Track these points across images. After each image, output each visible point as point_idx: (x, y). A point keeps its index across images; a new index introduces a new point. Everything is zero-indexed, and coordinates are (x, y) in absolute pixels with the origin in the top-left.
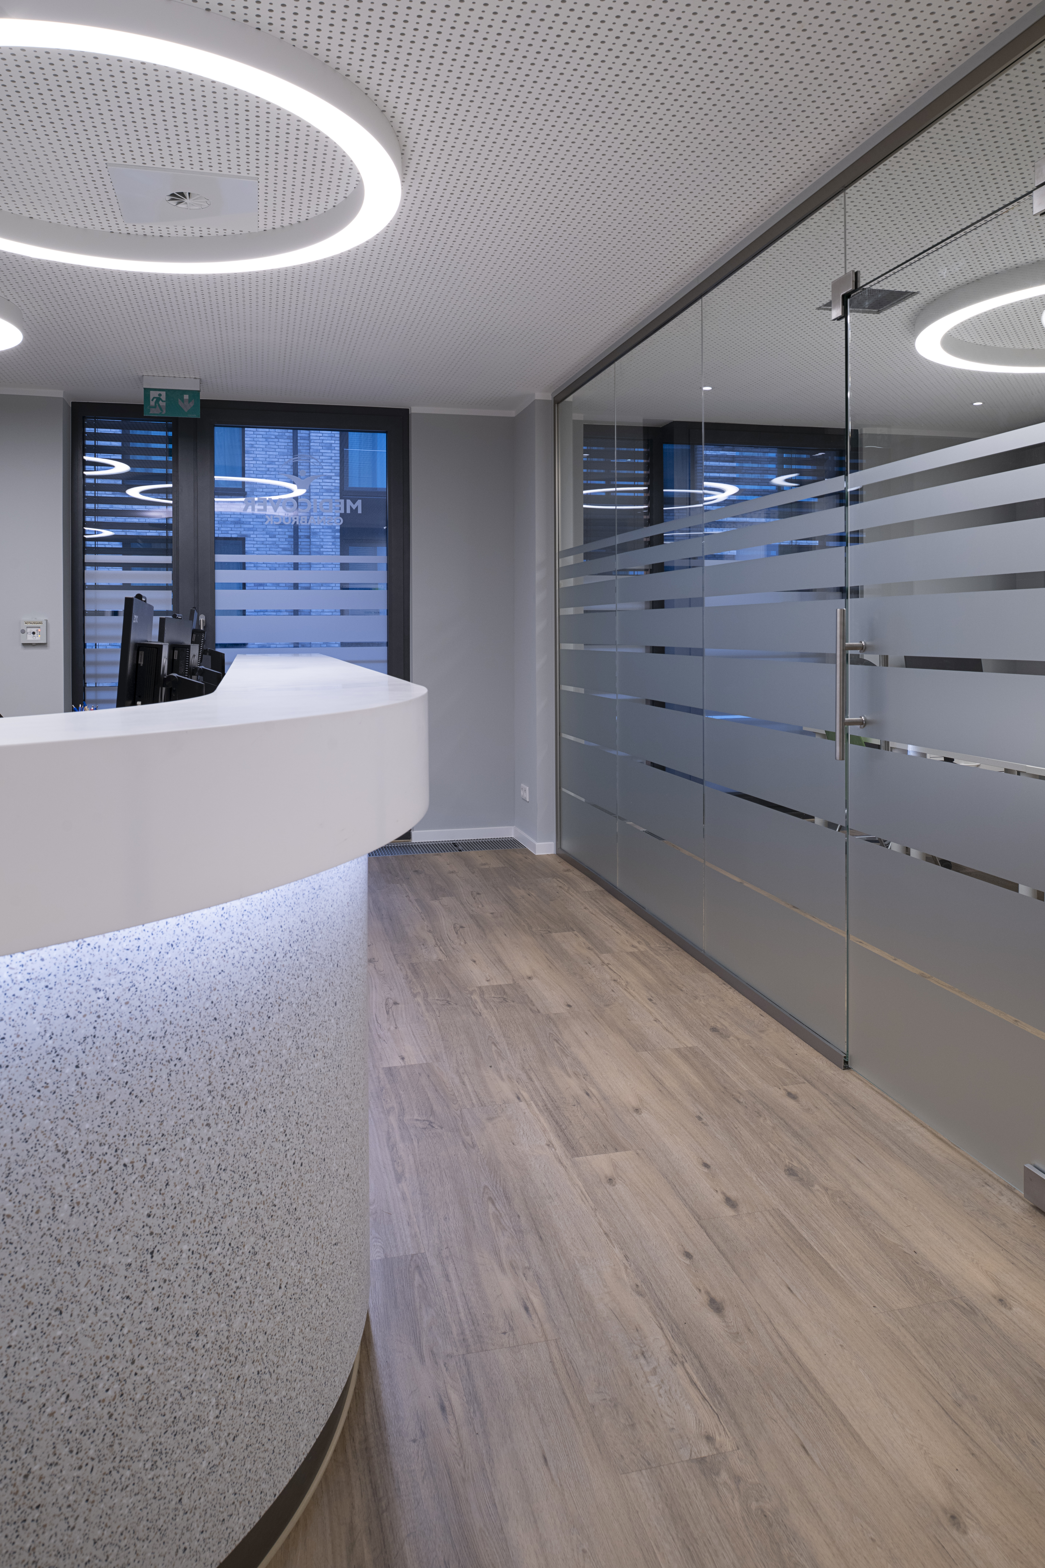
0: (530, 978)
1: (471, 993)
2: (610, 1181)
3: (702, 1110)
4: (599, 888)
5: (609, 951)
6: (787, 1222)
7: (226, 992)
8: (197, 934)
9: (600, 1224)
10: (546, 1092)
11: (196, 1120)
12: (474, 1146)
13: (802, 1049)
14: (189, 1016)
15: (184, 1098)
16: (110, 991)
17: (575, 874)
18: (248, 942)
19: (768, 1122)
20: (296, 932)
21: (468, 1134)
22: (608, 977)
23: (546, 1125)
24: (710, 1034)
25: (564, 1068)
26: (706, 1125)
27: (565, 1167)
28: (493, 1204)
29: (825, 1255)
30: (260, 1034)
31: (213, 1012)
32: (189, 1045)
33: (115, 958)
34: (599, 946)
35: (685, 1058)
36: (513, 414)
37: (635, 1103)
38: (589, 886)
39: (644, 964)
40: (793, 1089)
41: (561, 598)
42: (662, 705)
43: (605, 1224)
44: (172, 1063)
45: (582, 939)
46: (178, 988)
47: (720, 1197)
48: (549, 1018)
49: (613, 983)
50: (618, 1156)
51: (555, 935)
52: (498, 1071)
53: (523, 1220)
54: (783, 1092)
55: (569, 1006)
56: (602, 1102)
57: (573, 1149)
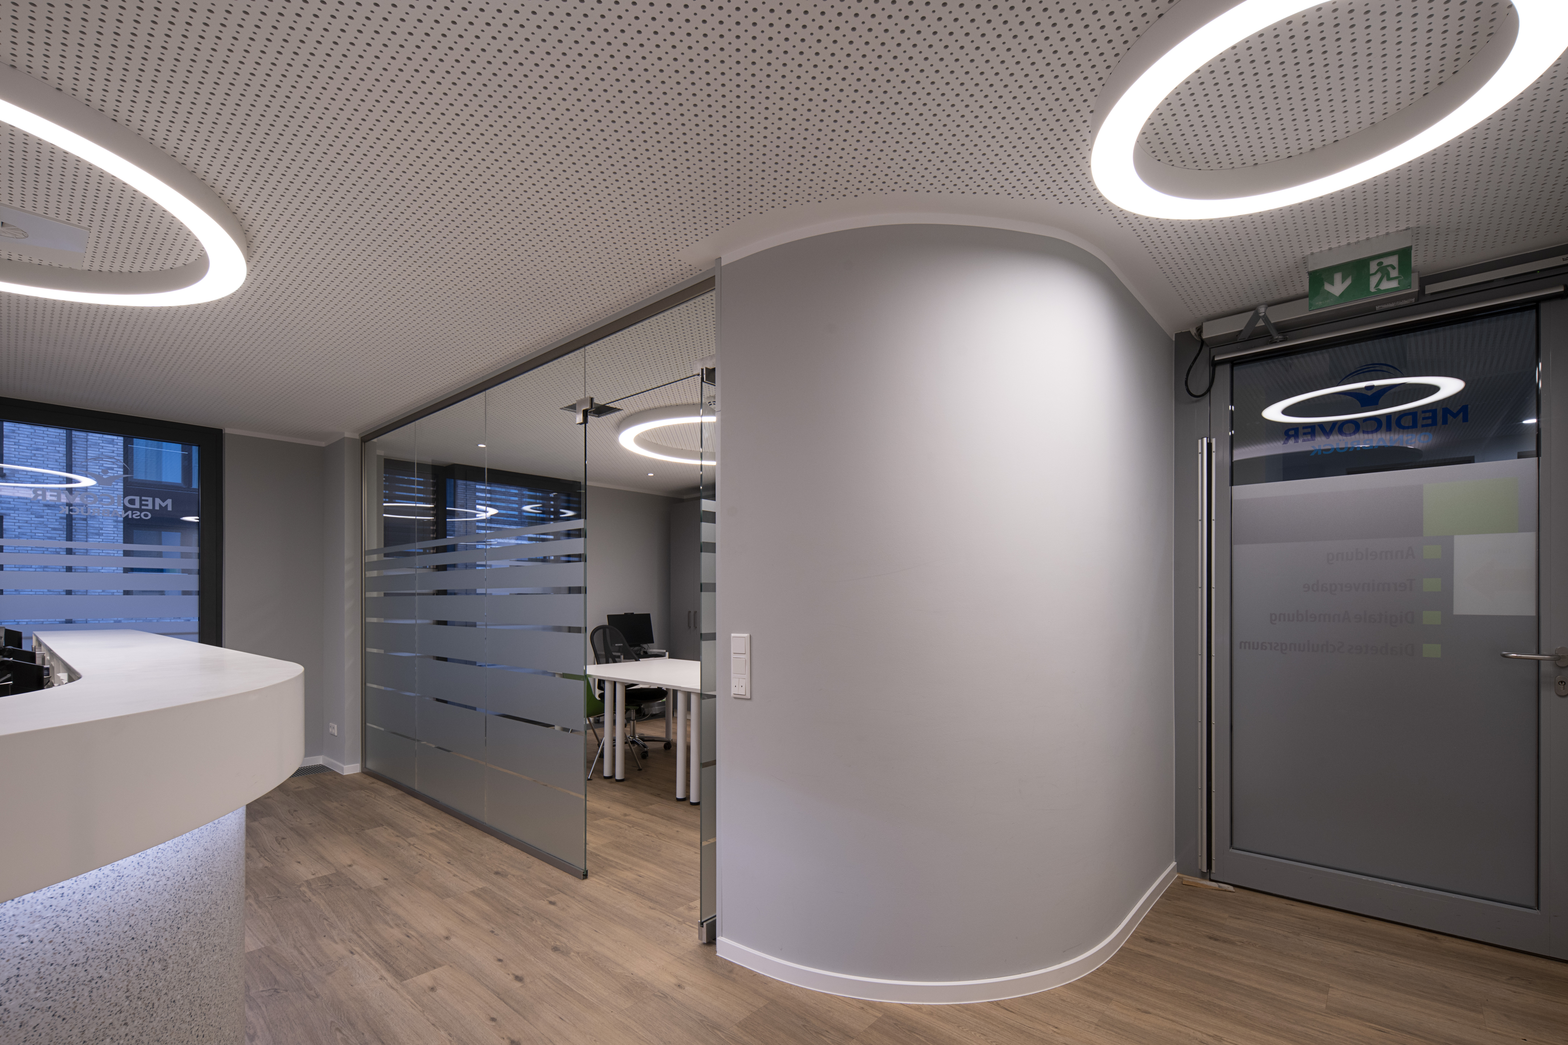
0: (350, 866)
1: (300, 886)
2: (433, 989)
3: (493, 926)
4: (400, 792)
5: (413, 835)
6: (556, 980)
7: (143, 916)
8: (117, 874)
9: (428, 1020)
10: (375, 943)
11: (116, 1023)
12: (318, 996)
13: (556, 873)
14: (109, 941)
15: (104, 1007)
16: (33, 935)
17: (379, 785)
18: (162, 873)
19: (539, 923)
20: (201, 859)
21: (311, 989)
22: (414, 853)
23: (378, 966)
24: (494, 876)
25: (387, 923)
26: (497, 935)
27: (396, 990)
28: (340, 1031)
29: (580, 992)
30: (171, 943)
31: (131, 934)
32: (109, 963)
33: (39, 907)
34: (405, 833)
35: (478, 896)
36: (323, 444)
37: (444, 933)
38: (392, 792)
39: (442, 840)
40: (552, 899)
41: (365, 585)
42: (445, 659)
43: (431, 1018)
44: (94, 982)
45: (390, 830)
46: (100, 920)
47: (511, 977)
48: (370, 891)
49: (419, 857)
50: (435, 972)
51: (367, 831)
52: (332, 939)
53: (367, 1035)
54: (546, 902)
55: (386, 879)
56: (420, 939)
57: (400, 976)
